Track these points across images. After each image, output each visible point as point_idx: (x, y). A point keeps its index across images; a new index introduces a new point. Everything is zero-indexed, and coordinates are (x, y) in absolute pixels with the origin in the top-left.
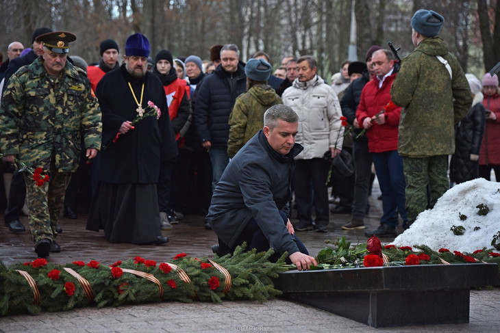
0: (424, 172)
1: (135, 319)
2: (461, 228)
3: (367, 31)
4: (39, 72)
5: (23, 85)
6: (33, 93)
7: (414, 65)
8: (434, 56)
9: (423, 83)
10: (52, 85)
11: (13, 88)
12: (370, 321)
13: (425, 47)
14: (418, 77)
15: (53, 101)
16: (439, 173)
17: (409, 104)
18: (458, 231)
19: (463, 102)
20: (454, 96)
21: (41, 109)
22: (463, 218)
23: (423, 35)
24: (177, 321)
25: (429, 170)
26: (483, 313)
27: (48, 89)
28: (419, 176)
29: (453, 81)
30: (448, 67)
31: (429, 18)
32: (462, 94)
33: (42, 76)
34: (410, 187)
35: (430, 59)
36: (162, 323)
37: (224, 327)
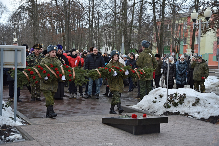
0: (145, 85)
1: (68, 133)
2: (155, 101)
3: (127, 40)
4: (33, 55)
5: (30, 58)
6: (32, 60)
7: (142, 55)
8: (148, 53)
9: (145, 60)
10: (36, 58)
11: (28, 59)
12: (133, 133)
13: (145, 50)
14: (144, 59)
15: (37, 61)
16: (149, 85)
17: (141, 66)
18: (155, 102)
19: (155, 66)
20: (153, 64)
21: (34, 64)
22: (156, 98)
23: (145, 47)
24: (80, 134)
25: (146, 84)
26: (163, 129)
27: (36, 59)
28: (144, 86)
29: (153, 60)
30: (151, 56)
31: (146, 43)
32: (155, 63)
33: (34, 56)
34: (141, 89)
35: (147, 54)
36: (75, 134)
37: (93, 135)
